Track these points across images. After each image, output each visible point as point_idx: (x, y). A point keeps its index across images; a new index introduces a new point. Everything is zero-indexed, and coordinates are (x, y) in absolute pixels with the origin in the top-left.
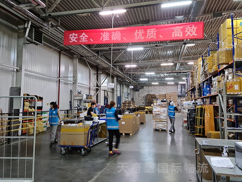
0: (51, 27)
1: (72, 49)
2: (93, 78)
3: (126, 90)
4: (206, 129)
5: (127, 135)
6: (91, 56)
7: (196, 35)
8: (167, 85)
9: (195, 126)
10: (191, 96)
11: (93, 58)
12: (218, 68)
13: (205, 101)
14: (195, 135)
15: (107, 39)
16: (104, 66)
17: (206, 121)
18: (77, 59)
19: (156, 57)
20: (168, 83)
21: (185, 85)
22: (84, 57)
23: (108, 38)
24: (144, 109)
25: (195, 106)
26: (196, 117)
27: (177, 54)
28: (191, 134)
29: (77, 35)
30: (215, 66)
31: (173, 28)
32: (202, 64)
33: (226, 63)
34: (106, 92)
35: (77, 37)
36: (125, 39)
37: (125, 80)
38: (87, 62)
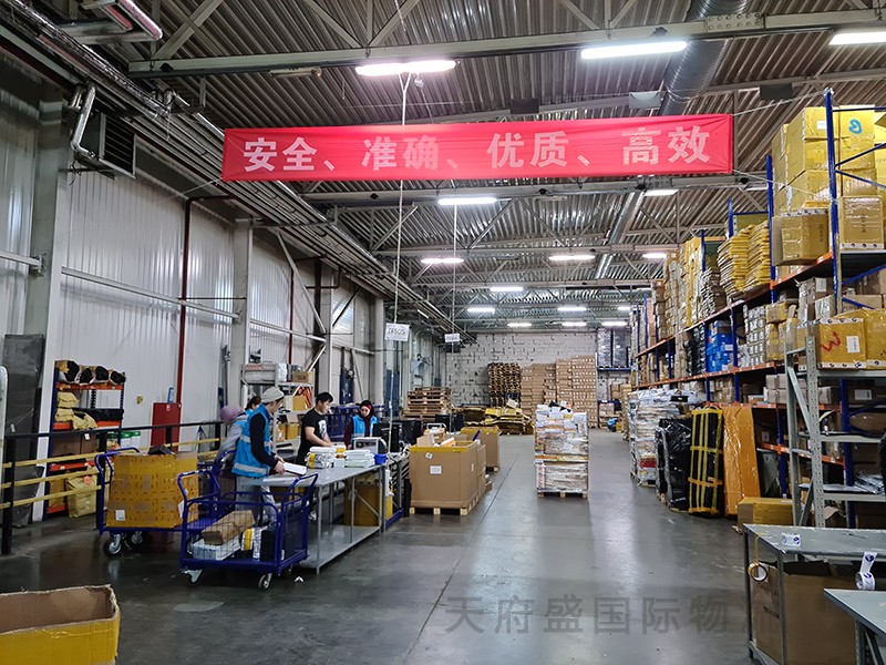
0: (172, 111)
1: (236, 193)
2: (304, 300)
3: (415, 348)
4: (729, 490)
5: (451, 513)
6: (302, 223)
7: (705, 159)
8: (560, 330)
9: (690, 479)
10: (656, 371)
11: (309, 231)
12: (769, 275)
13: (712, 390)
14: (691, 510)
15: (386, 164)
16: (347, 260)
17: (727, 461)
18: (251, 232)
19: (527, 231)
20: (565, 324)
21: (626, 331)
22: (276, 224)
23: (390, 161)
24: (480, 416)
25: (681, 410)
26: (693, 448)
27: (604, 220)
28: (675, 507)
29: (273, 145)
30: (760, 267)
31: (625, 133)
32: (700, 259)
33: (807, 258)
34: (347, 355)
35: (275, 154)
36: (455, 166)
37: (413, 311)
38: (282, 244)
